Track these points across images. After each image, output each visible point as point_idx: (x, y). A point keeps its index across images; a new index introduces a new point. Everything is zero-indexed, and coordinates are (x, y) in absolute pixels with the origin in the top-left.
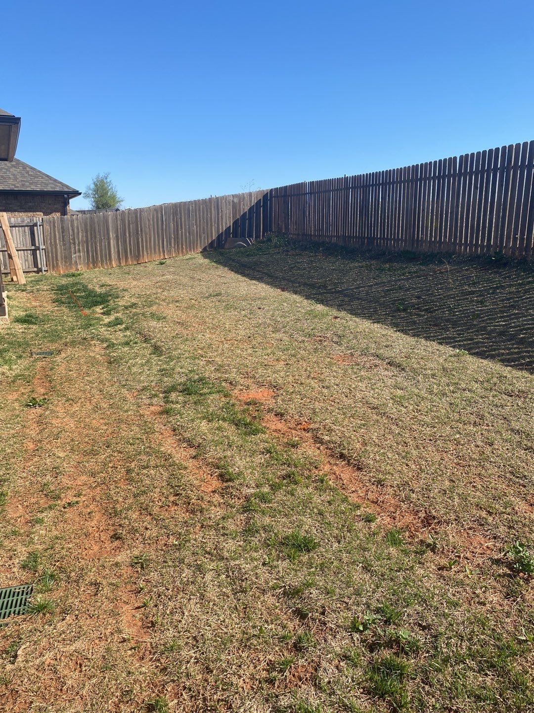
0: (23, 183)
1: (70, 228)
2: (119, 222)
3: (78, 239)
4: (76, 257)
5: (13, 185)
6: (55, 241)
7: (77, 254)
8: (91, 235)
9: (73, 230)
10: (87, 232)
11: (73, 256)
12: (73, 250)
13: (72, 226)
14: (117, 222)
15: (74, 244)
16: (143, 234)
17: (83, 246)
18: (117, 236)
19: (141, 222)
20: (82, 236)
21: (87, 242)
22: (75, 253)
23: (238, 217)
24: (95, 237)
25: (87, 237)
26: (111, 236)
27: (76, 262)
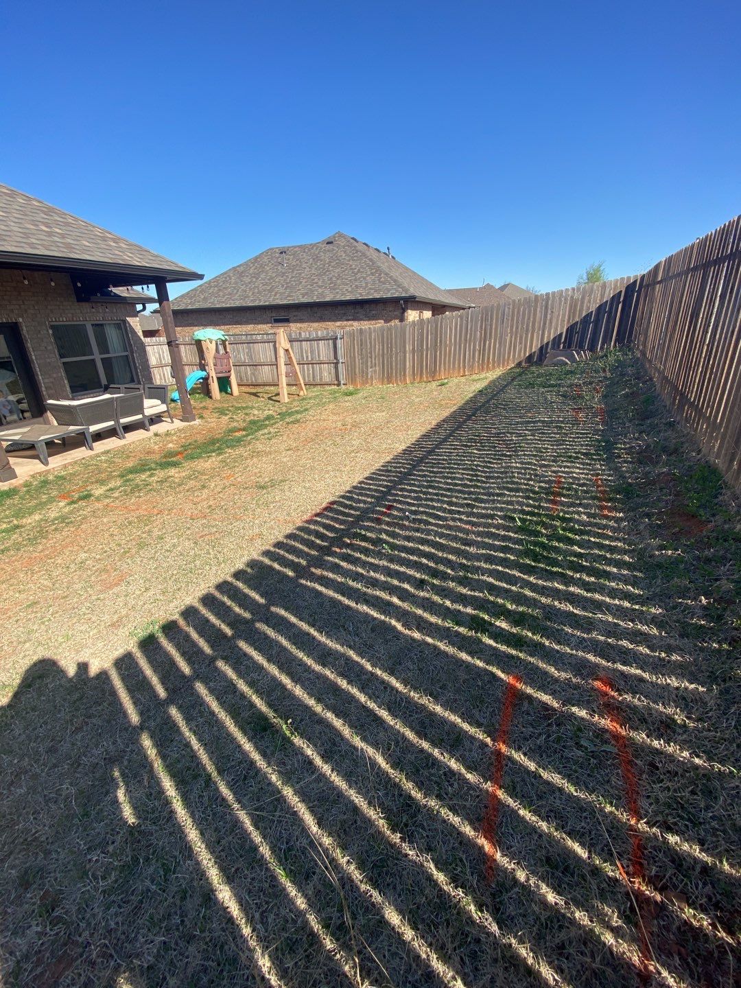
1: (368, 340)
3: (375, 352)
4: (372, 372)
6: (354, 354)
7: (374, 369)
8: (387, 347)
9: (371, 343)
10: (383, 345)
11: (370, 370)
12: (369, 363)
13: (370, 339)
15: (371, 357)
17: (379, 360)
18: (413, 349)
20: (379, 349)
21: (383, 356)
22: (371, 367)
23: (577, 319)
24: (391, 351)
25: (383, 349)
26: (407, 349)
27: (372, 377)
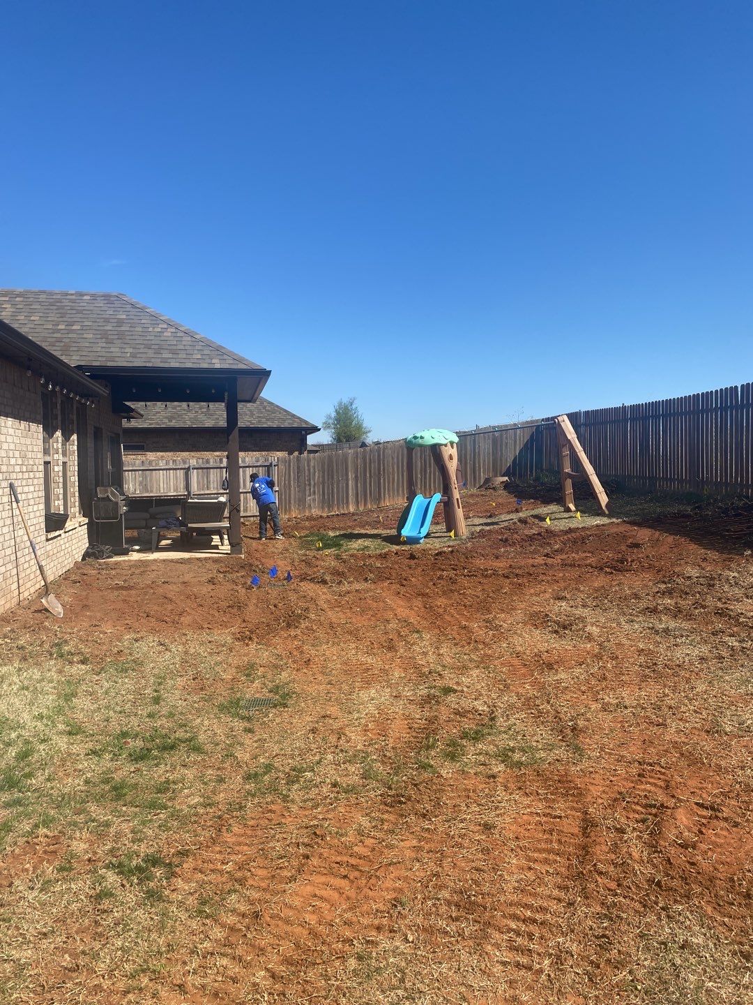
0: (260, 419)
1: (306, 468)
2: (359, 461)
3: (314, 480)
4: (310, 500)
5: (248, 421)
6: (289, 483)
7: (312, 497)
8: (328, 475)
9: (309, 470)
10: (323, 473)
11: (308, 499)
12: (307, 493)
13: (309, 466)
14: (357, 460)
15: (310, 485)
16: (386, 474)
17: (319, 488)
18: (356, 477)
19: (384, 461)
20: (319, 477)
21: (323, 483)
22: (310, 495)
24: (333, 478)
25: (323, 477)
26: (350, 477)
27: (310, 505)
